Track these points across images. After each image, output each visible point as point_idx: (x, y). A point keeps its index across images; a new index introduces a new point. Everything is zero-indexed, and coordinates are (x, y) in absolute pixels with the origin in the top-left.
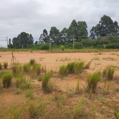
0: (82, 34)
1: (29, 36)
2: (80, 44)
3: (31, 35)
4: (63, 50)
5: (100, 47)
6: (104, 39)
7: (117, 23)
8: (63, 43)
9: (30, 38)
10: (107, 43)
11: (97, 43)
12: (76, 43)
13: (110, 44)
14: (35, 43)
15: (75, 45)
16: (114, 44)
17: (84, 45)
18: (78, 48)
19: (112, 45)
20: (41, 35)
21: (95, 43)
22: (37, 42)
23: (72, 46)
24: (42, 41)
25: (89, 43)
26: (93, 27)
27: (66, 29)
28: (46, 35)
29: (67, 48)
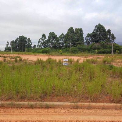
0: (78, 40)
1: (27, 39)
2: (76, 49)
3: (29, 39)
4: (61, 54)
5: (93, 52)
6: (97, 45)
7: (110, 31)
8: (60, 48)
9: (28, 42)
10: (99, 49)
11: (91, 48)
12: (72, 48)
13: (102, 50)
14: (33, 47)
15: (71, 50)
16: (105, 50)
17: (79, 50)
18: (74, 52)
19: (103, 50)
20: (40, 39)
21: (89, 48)
22: (35, 46)
23: (68, 51)
24: (40, 45)
25: (84, 48)
26: (88, 34)
27: (64, 35)
28: (45, 39)
29: (64, 52)
